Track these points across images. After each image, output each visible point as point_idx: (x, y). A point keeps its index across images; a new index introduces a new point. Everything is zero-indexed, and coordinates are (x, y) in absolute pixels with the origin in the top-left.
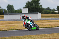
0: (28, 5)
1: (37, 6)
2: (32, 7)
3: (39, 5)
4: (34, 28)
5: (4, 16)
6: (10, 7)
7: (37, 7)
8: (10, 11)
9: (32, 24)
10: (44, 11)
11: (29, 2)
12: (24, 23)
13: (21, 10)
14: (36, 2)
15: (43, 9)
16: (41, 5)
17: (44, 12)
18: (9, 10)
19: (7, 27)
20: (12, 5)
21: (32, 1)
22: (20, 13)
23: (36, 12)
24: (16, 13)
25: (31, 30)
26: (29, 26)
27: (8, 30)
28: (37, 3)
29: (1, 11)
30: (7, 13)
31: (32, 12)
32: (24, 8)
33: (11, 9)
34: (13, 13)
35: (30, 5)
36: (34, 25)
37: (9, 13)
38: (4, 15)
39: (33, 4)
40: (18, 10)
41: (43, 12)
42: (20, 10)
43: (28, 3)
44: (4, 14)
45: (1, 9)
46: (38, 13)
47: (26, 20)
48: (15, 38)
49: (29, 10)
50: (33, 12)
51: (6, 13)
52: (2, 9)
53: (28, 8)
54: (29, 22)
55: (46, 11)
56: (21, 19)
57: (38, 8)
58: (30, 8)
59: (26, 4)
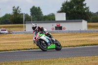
0: (66, 7)
1: (81, 8)
2: (72, 10)
3: (84, 7)
4: (52, 47)
5: (25, 26)
6: (36, 11)
7: (80, 10)
8: (36, 17)
9: (49, 40)
10: (92, 17)
11: (67, 2)
12: (35, 38)
13: (53, 15)
14: (79, 2)
15: (90, 14)
16: (88, 8)
17: (93, 19)
18: (34, 16)
19: (30, 44)
20: (39, 8)
21: (71, 1)
22: (53, 20)
23: (78, 19)
24: (46, 21)
25: (46, 51)
26: (43, 44)
27: (31, 49)
28: (80, 4)
29: (21, 17)
30: (31, 21)
31: (72, 19)
32: (59, 12)
33: (37, 13)
34: (40, 20)
35: (69, 7)
36: (52, 42)
37: (33, 21)
38: (25, 24)
39: (73, 6)
40: (49, 16)
41: (91, 19)
42: (51, 16)
43: (65, 4)
44: (26, 22)
45: (21, 14)
46: (82, 21)
47: (39, 33)
48: (43, 62)
49: (67, 16)
50: (74, 19)
51: (28, 21)
52: (23, 14)
53: (65, 12)
54: (44, 37)
55: (95, 17)
56: (54, 30)
57: (83, 12)
58: (69, 12)
59: (63, 5)
